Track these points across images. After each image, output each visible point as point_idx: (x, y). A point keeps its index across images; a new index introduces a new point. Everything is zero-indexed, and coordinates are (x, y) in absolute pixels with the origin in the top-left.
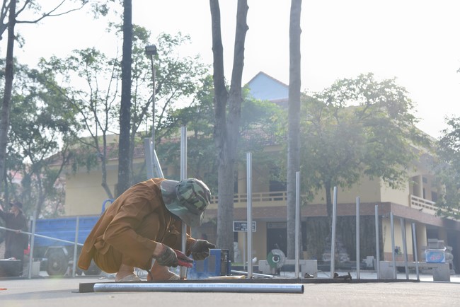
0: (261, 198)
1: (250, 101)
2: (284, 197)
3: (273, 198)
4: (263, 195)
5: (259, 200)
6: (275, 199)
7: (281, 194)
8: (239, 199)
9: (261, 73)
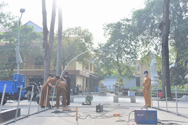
0: (33, 67)
1: (35, 32)
2: (42, 67)
3: (37, 67)
4: (34, 66)
5: (32, 68)
6: (38, 68)
7: (41, 66)
8: (24, 67)
9: (30, 21)
